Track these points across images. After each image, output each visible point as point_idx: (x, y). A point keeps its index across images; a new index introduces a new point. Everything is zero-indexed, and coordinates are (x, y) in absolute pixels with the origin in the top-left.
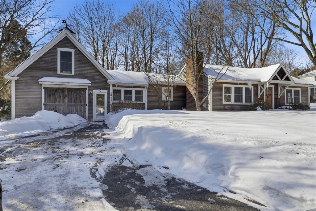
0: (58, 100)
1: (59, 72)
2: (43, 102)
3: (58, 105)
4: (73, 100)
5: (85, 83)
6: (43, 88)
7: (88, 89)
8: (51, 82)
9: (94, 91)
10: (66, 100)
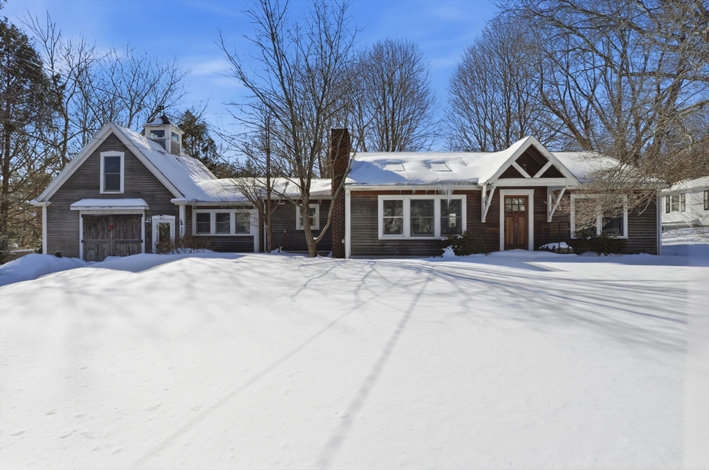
0: (101, 234)
1: (102, 191)
2: (81, 238)
3: (101, 242)
4: (122, 235)
5: (137, 205)
6: (80, 216)
7: (144, 215)
8: (87, 207)
9: (153, 217)
10: (111, 234)
